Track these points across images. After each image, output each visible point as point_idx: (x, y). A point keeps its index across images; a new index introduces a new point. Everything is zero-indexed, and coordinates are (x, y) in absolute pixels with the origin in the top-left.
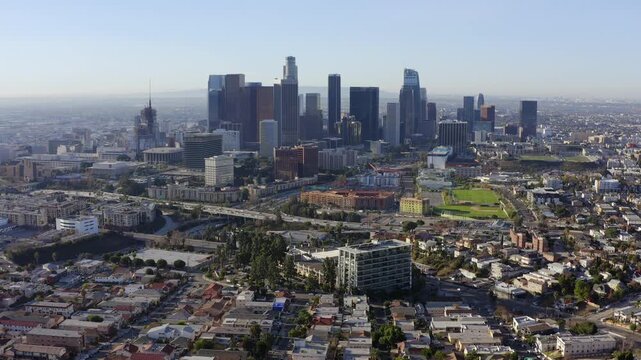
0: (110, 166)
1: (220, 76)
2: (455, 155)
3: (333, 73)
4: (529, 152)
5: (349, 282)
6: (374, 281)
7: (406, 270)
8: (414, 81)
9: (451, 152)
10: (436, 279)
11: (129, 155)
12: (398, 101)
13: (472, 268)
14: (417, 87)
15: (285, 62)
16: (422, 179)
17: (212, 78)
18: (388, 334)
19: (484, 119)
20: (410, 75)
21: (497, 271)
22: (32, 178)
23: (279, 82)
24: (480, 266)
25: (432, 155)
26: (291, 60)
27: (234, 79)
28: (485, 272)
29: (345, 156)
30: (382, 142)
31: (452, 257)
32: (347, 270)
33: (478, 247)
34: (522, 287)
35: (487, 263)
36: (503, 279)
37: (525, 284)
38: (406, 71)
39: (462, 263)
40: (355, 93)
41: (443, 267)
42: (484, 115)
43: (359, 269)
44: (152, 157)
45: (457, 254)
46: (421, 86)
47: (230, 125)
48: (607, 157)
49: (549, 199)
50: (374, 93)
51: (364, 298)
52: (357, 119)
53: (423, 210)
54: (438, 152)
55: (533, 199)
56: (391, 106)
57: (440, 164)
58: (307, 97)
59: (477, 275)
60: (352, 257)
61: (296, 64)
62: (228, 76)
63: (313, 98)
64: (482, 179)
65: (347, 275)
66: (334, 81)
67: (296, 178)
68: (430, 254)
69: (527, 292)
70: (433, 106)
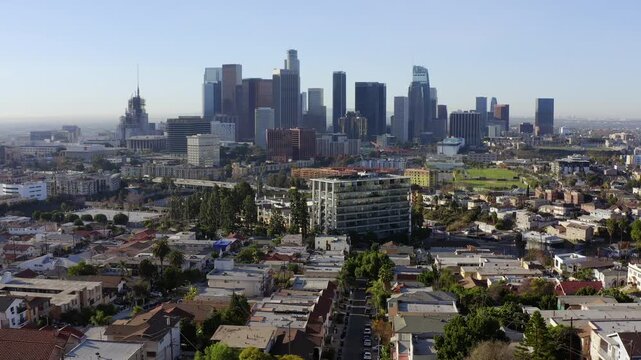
1: (217, 69)
2: (467, 145)
3: (338, 70)
4: (548, 142)
5: (326, 224)
6: (359, 223)
7: (403, 213)
9: (463, 142)
10: (445, 234)
12: (406, 95)
13: (490, 220)
14: (427, 88)
16: (430, 161)
17: (208, 71)
18: (368, 262)
19: (497, 119)
20: (419, 71)
21: (523, 220)
23: (278, 72)
24: (501, 216)
25: (443, 145)
26: (293, 54)
27: (231, 70)
28: (508, 223)
29: (346, 144)
30: (389, 136)
31: (465, 208)
32: (323, 208)
33: (498, 199)
34: (559, 235)
35: (511, 212)
36: (533, 228)
37: (563, 231)
38: (415, 68)
39: (477, 215)
40: (361, 89)
41: (453, 221)
42: (498, 115)
43: (339, 204)
44: (135, 143)
45: (471, 205)
46: (431, 86)
47: (226, 118)
48: (632, 146)
49: (578, 169)
50: (380, 89)
51: (344, 238)
52: (362, 114)
53: (431, 182)
54: (449, 142)
55: (558, 168)
56: (398, 101)
57: (451, 152)
58: (310, 93)
59: (498, 227)
60: (330, 189)
61: (298, 58)
63: (316, 94)
64: (498, 163)
65: (323, 215)
66: (339, 80)
67: (290, 160)
68: (437, 207)
69: (566, 241)
70: (442, 108)
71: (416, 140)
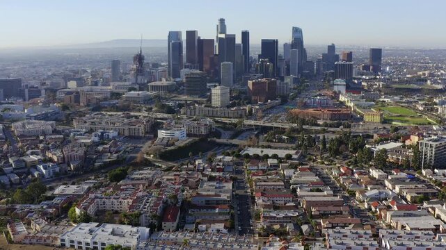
0: (138, 94)
4: (396, 82)
5: (428, 162)
8: (298, 35)
15: (218, 23)
22: (85, 104)
32: (426, 155)
38: (293, 28)
43: (435, 154)
53: (380, 120)
60: (431, 146)
64: (385, 100)
65: (426, 158)
66: (245, 35)
67: (269, 101)
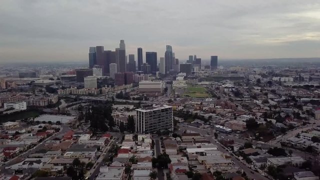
1: (95, 48)
2: (187, 76)
3: (139, 47)
5: (141, 127)
8: (170, 50)
9: (185, 75)
11: (54, 78)
12: (164, 56)
14: (171, 53)
15: (120, 42)
17: (91, 49)
20: (169, 47)
25: (178, 76)
26: (122, 42)
27: (100, 48)
29: (144, 77)
32: (140, 121)
37: (231, 126)
38: (167, 46)
40: (148, 54)
43: (146, 120)
44: (64, 78)
47: (98, 67)
49: (230, 89)
50: (155, 54)
52: (149, 64)
54: (180, 75)
56: (161, 59)
58: (129, 56)
60: (143, 114)
61: (125, 43)
62: (97, 47)
63: (132, 57)
65: (140, 123)
67: (124, 85)
70: (177, 60)
71: (168, 72)
